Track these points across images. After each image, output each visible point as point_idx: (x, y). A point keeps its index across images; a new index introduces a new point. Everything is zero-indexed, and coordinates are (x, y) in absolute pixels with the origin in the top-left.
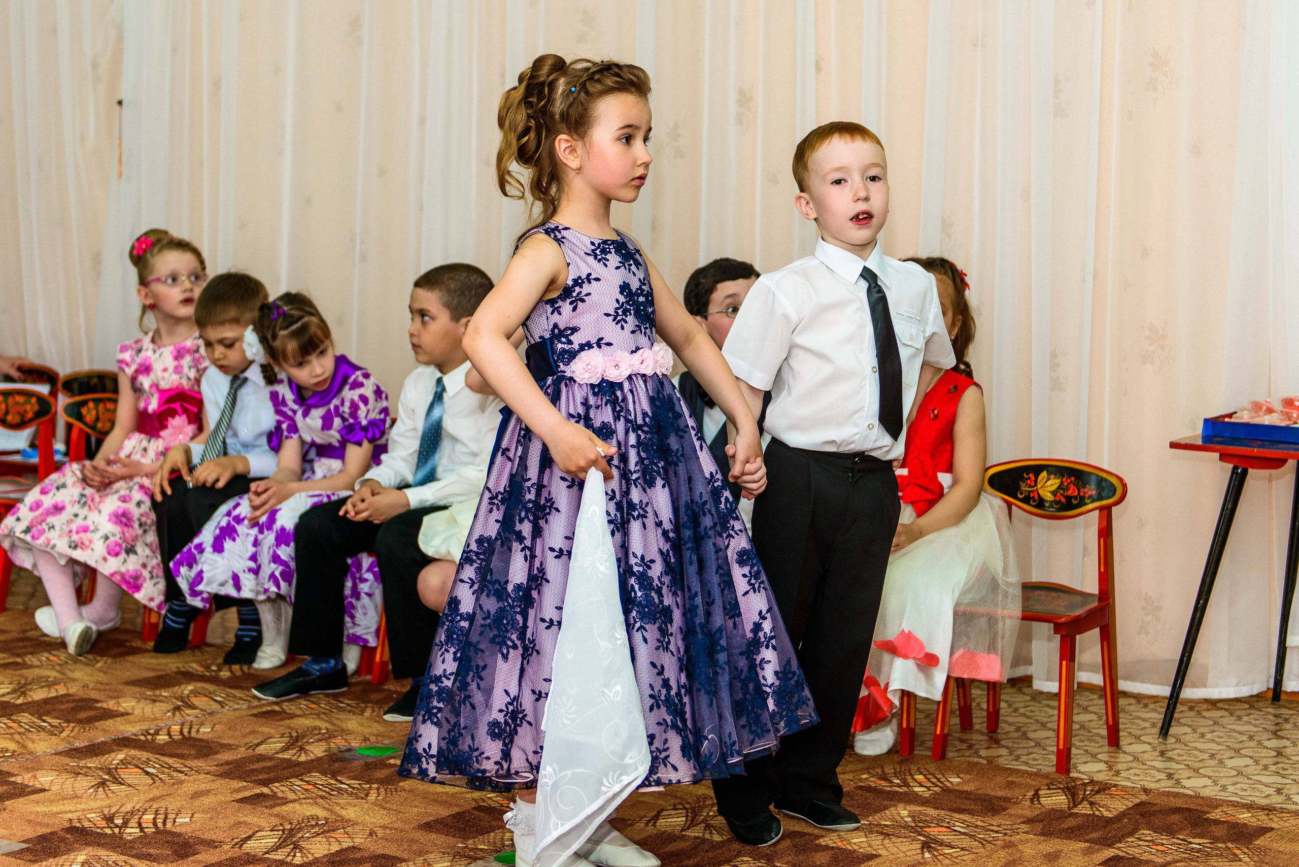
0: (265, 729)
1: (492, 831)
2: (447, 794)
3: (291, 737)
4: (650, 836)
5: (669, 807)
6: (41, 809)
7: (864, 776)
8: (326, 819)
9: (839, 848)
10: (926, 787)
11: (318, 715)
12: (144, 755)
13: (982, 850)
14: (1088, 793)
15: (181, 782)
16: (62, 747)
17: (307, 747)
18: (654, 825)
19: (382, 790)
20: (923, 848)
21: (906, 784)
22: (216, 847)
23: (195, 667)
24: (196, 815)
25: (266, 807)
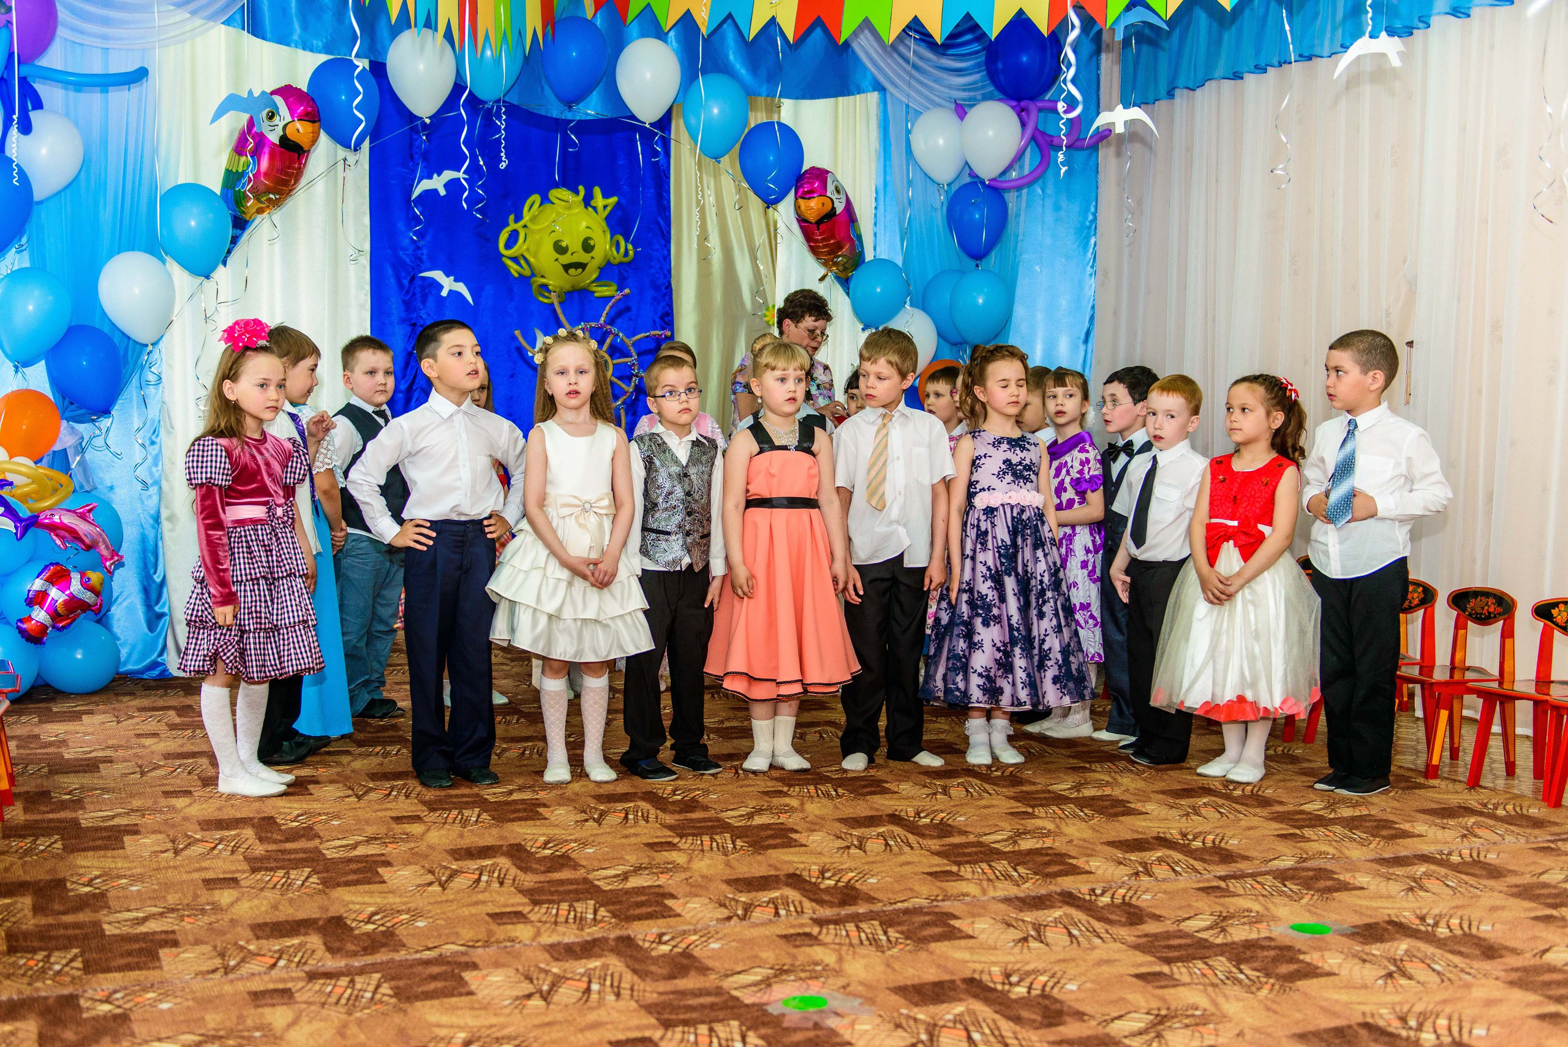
6: (1364, 903)
12: (1443, 871)
15: (1478, 897)
16: (1372, 855)
22: (1519, 954)
23: (1473, 804)
24: (1496, 926)
25: (1557, 927)
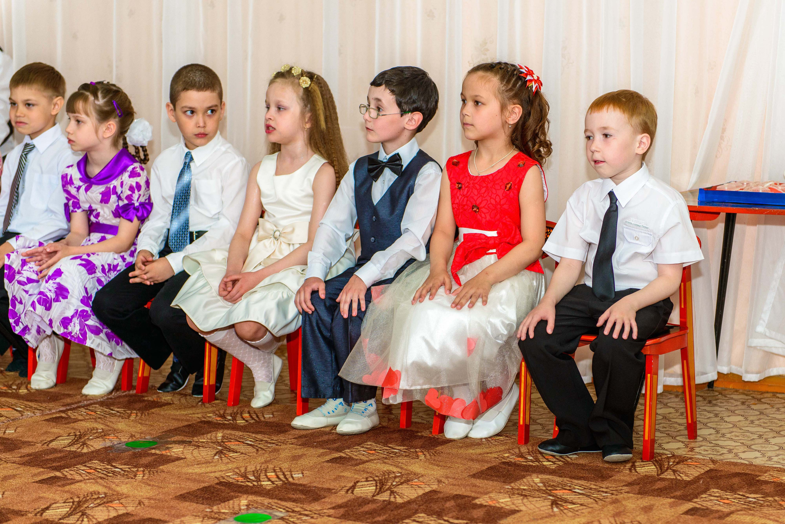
0: (55, 430)
1: (232, 499)
2: (196, 473)
3: (76, 435)
4: (349, 501)
5: (363, 480)
7: (506, 455)
8: (105, 494)
9: (490, 506)
10: (552, 462)
11: (95, 419)
13: (596, 506)
14: (671, 463)
17: (88, 443)
18: (352, 493)
19: (146, 472)
20: (552, 504)
21: (537, 460)
22: (23, 516)
24: (6, 493)
25: (59, 486)
